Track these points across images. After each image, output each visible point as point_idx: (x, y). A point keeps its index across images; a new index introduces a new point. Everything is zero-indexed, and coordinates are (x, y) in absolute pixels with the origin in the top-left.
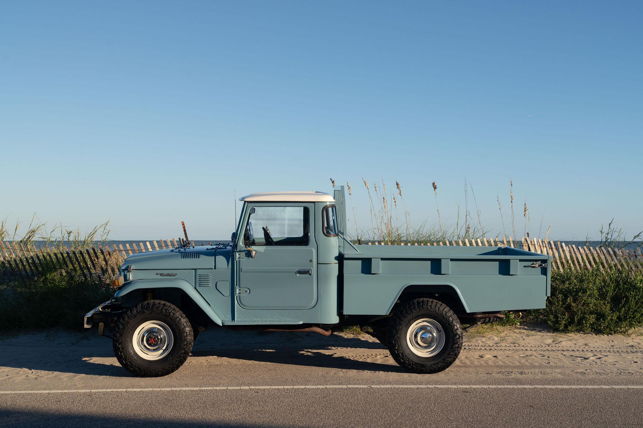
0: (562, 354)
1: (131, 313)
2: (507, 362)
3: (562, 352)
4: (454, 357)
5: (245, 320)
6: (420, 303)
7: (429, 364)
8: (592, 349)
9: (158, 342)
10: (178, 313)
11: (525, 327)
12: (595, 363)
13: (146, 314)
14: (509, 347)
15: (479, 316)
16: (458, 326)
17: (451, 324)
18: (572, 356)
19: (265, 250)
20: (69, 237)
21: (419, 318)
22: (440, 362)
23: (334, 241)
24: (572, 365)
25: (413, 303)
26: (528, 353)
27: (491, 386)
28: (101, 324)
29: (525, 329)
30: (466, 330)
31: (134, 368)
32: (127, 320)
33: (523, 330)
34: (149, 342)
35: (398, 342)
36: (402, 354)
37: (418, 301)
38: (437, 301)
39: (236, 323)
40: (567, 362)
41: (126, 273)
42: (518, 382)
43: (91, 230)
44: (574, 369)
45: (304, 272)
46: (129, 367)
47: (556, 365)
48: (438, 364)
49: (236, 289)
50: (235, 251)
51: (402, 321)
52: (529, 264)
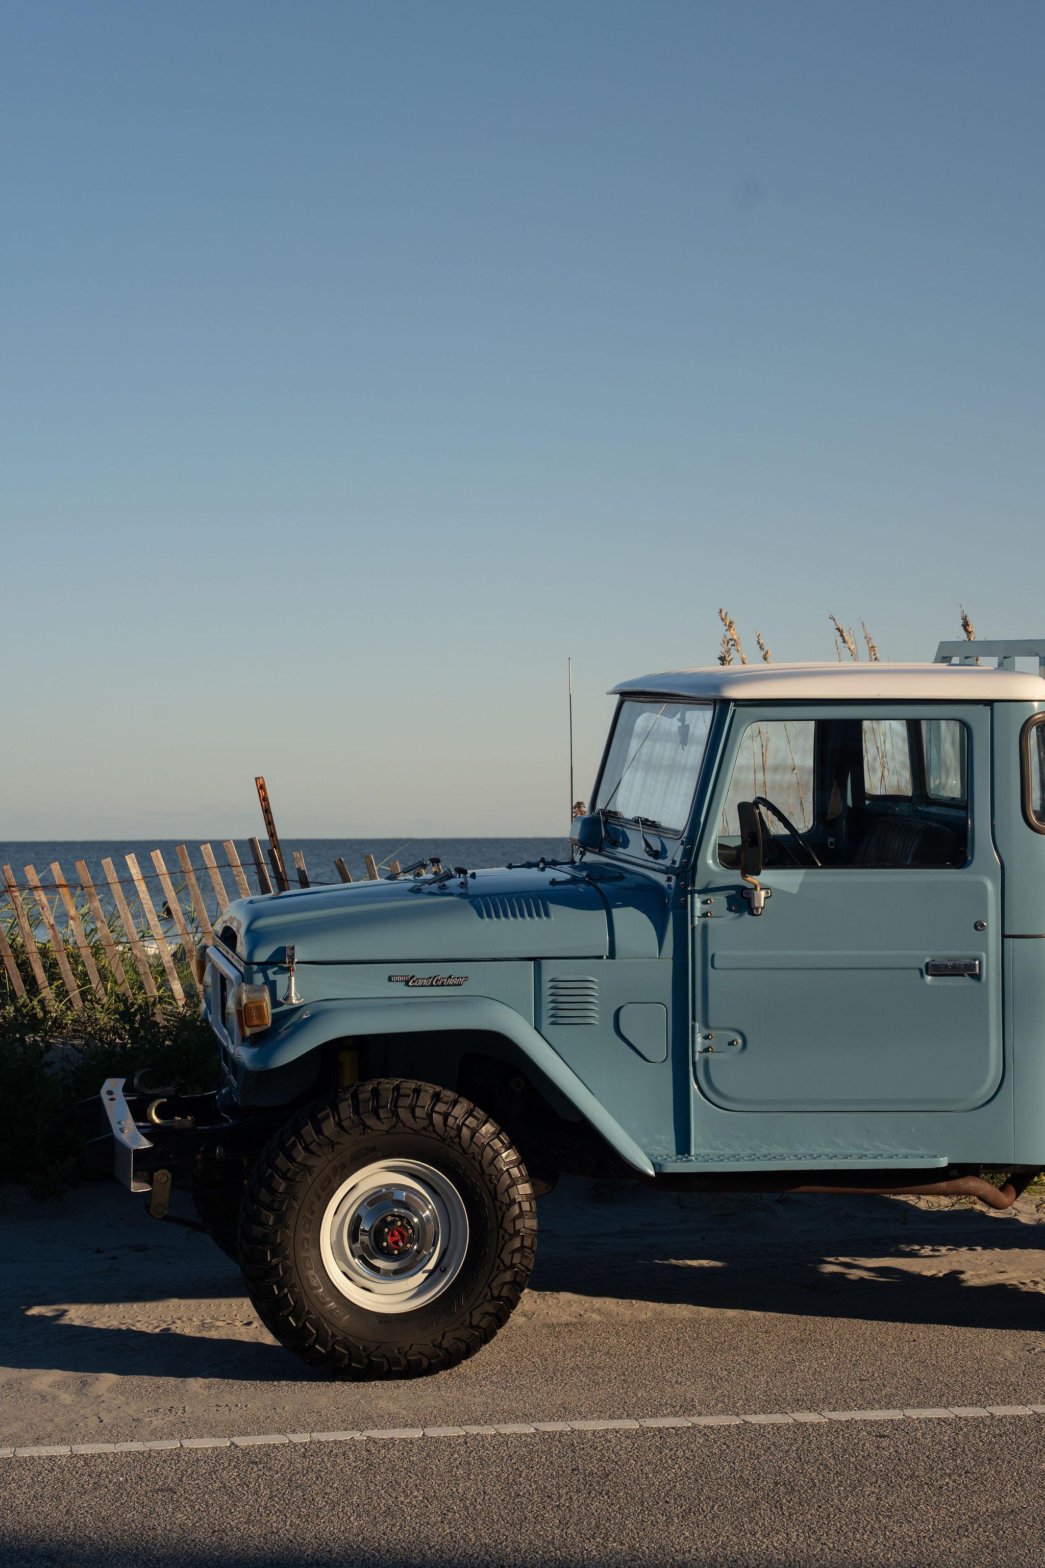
1: (318, 1132)
5: (728, 1151)
9: (413, 1241)
10: (487, 1129)
13: (372, 1134)
19: (801, 884)
28: (162, 1176)
31: (329, 1349)
32: (303, 1158)
34: (385, 1245)
39: (695, 1165)
41: (272, 977)
45: (952, 968)
46: (310, 1342)
49: (693, 1033)
50: (689, 888)
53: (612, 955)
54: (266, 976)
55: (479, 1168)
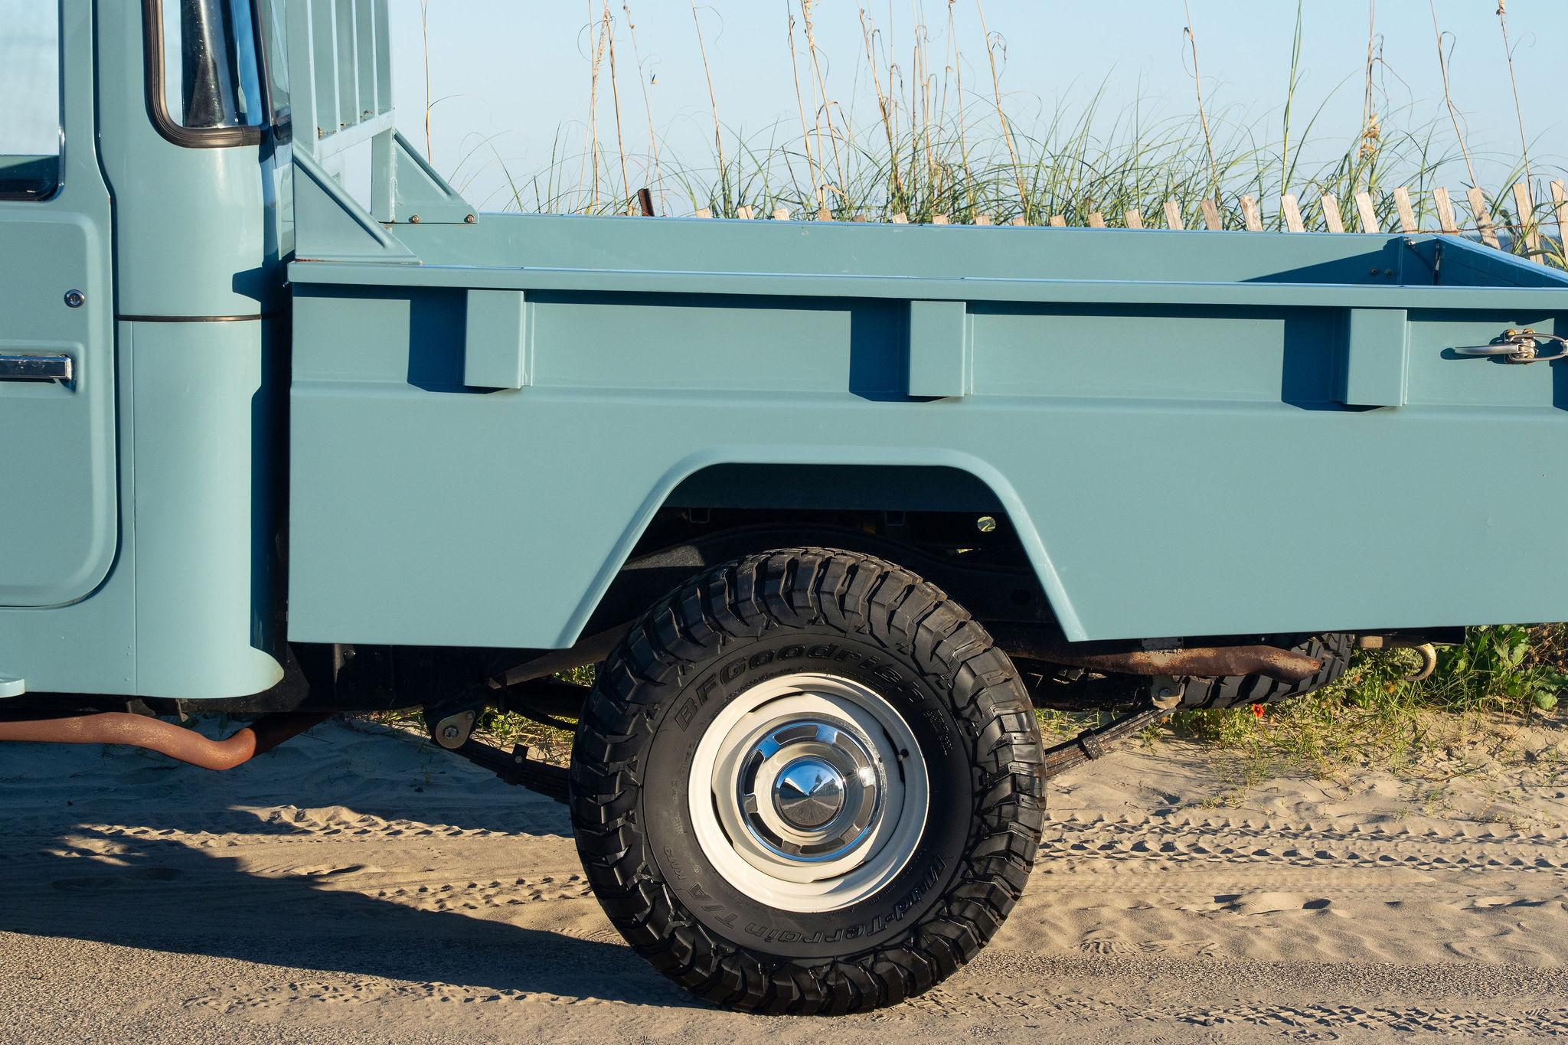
2: (1370, 944)
4: (980, 912)
6: (780, 574)
7: (819, 952)
15: (1163, 662)
17: (966, 713)
22: (895, 949)
23: (228, 178)
25: (732, 575)
30: (1083, 748)
35: (630, 819)
36: (655, 890)
37: (762, 568)
38: (890, 567)
45: (28, 366)
48: (876, 961)
51: (659, 690)
52: (1480, 334)
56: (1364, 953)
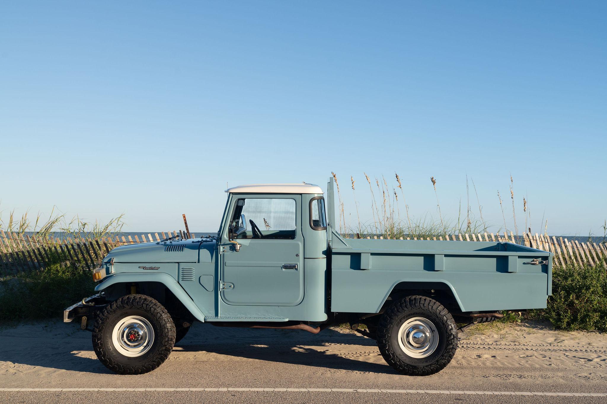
0: (565, 355)
1: (111, 308)
2: (506, 363)
3: (564, 352)
4: (448, 358)
5: (229, 316)
6: (413, 300)
7: (421, 365)
8: (596, 349)
9: (138, 338)
10: (159, 308)
11: (526, 324)
12: (599, 366)
13: (126, 309)
14: (509, 345)
15: (476, 315)
16: (452, 325)
17: (445, 324)
18: (575, 357)
19: (250, 243)
20: (84, 229)
21: (411, 316)
22: (433, 364)
23: (321, 235)
24: (575, 368)
25: (405, 301)
26: (529, 353)
27: (487, 393)
28: (84, 318)
29: (527, 327)
30: (461, 330)
31: (113, 365)
32: (107, 315)
33: (524, 328)
34: (129, 338)
35: (389, 342)
36: (393, 354)
37: (410, 299)
38: (431, 299)
39: (219, 319)
40: (569, 364)
42: (517, 387)
43: (107, 223)
44: (577, 372)
45: (290, 266)
46: (108, 364)
47: (558, 368)
48: (431, 366)
49: (219, 283)
50: (219, 244)
51: (393, 320)
52: (529, 260)
53: (199, 262)
54: (107, 266)
55: (156, 319)
56: (506, 365)
